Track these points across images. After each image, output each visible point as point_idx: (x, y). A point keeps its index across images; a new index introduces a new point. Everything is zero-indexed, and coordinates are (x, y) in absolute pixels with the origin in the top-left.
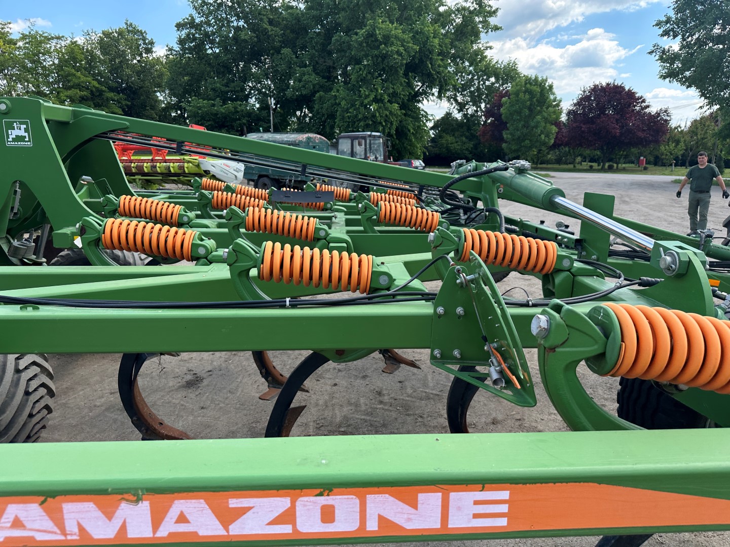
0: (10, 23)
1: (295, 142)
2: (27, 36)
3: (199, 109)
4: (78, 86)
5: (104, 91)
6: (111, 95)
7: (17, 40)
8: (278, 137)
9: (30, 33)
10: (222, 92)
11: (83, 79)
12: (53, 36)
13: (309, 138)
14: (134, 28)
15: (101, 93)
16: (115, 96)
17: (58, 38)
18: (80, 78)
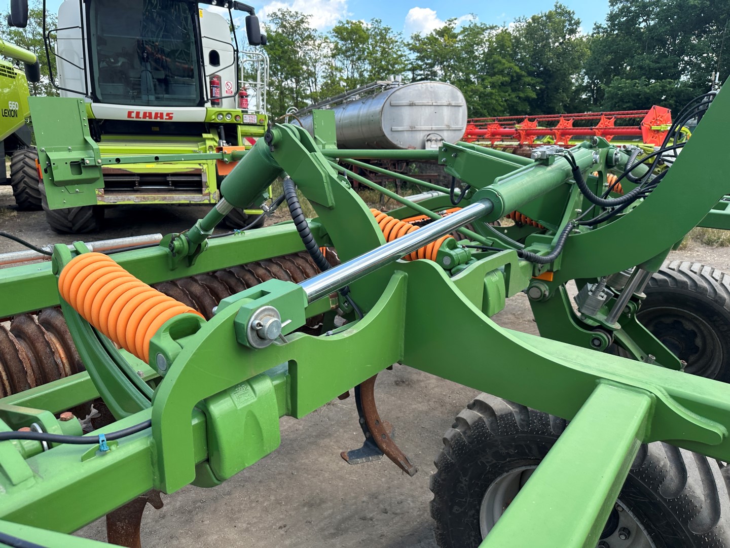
0: (456, 19)
2: (467, 29)
3: (619, 90)
4: (501, 72)
6: (528, 79)
7: (459, 34)
9: (470, 26)
10: (650, 69)
11: (507, 65)
12: (488, 26)
14: (563, 10)
15: (519, 77)
16: (532, 80)
17: (492, 28)
18: (504, 64)
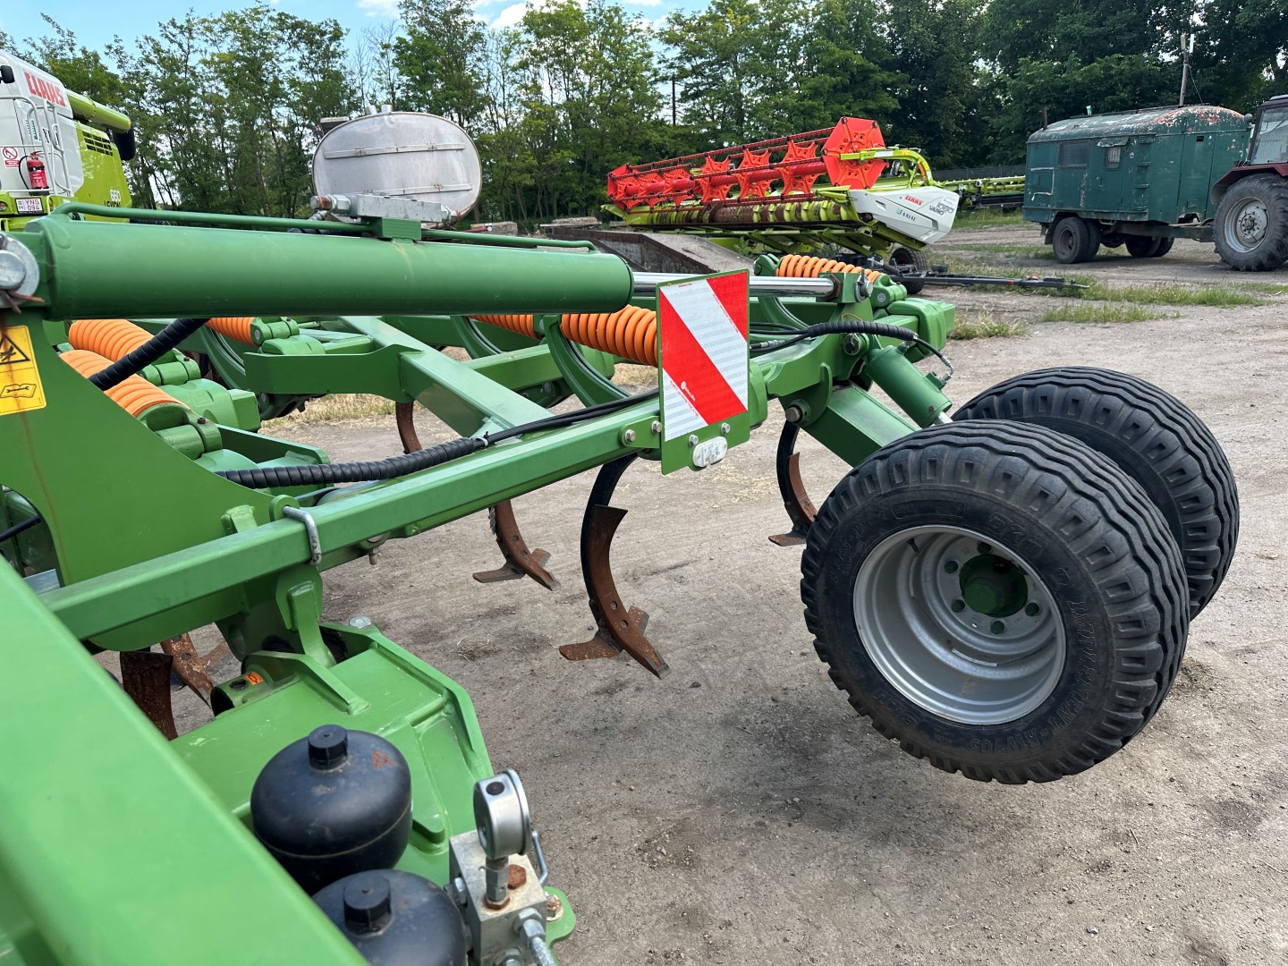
1: (1146, 129)
3: (1030, 83)
5: (873, 71)
6: (884, 76)
8: (1111, 122)
11: (839, 53)
13: (1185, 118)
15: (865, 74)
16: (889, 76)
18: (833, 53)
